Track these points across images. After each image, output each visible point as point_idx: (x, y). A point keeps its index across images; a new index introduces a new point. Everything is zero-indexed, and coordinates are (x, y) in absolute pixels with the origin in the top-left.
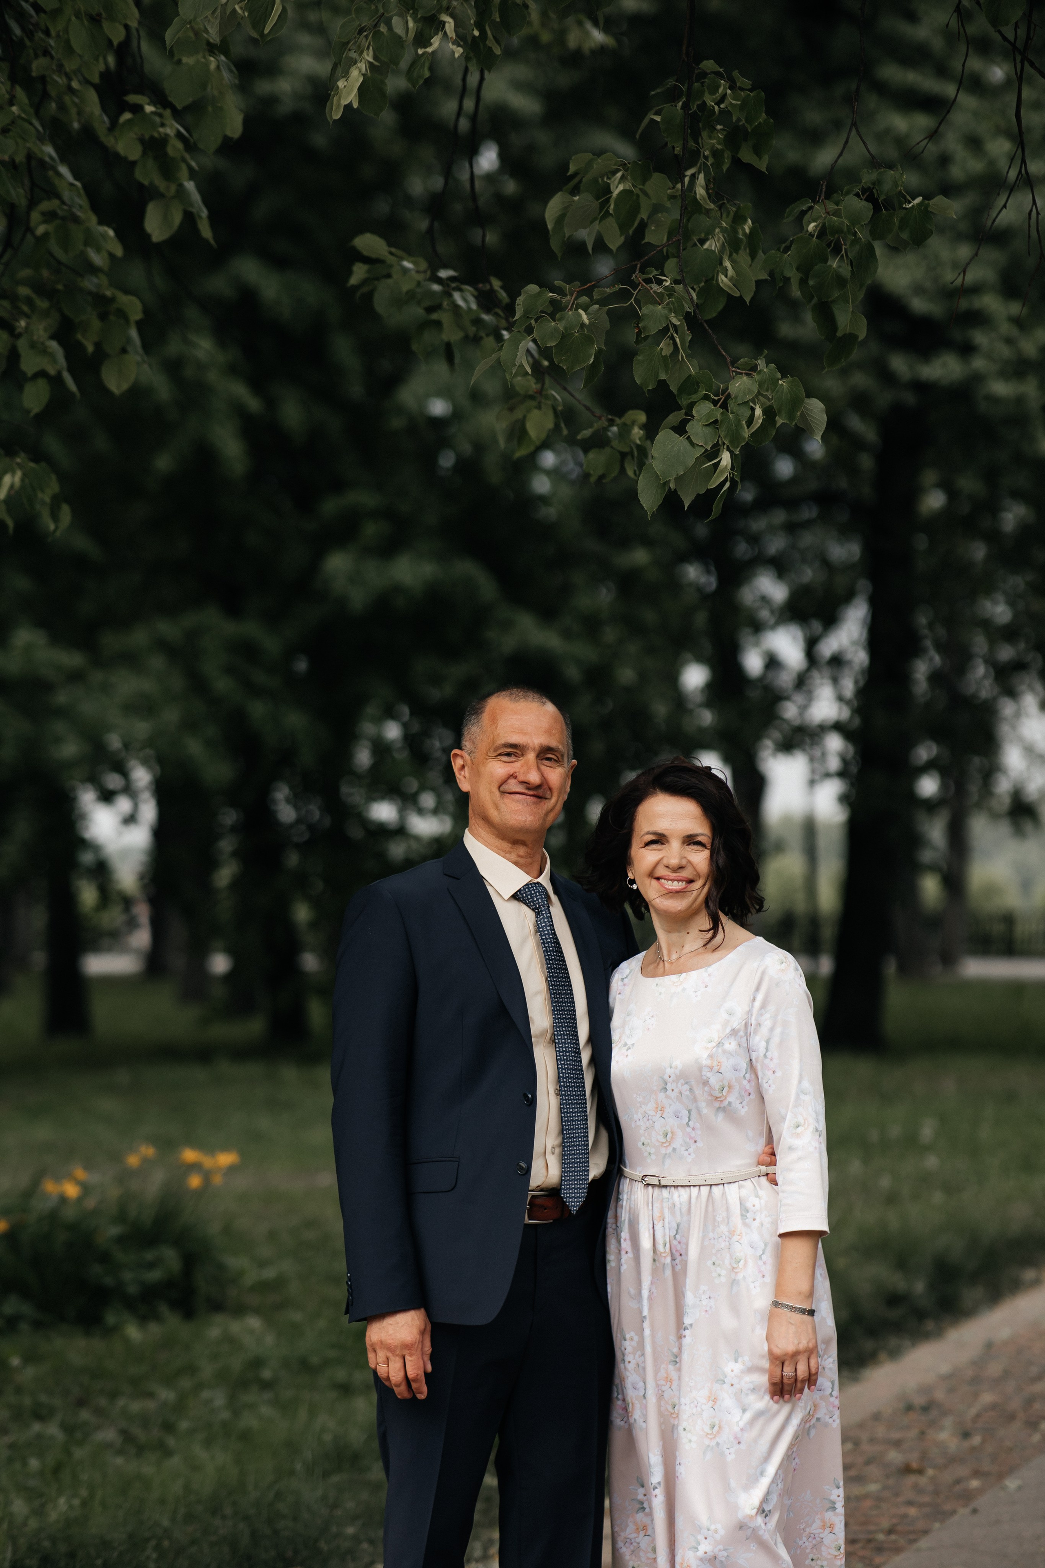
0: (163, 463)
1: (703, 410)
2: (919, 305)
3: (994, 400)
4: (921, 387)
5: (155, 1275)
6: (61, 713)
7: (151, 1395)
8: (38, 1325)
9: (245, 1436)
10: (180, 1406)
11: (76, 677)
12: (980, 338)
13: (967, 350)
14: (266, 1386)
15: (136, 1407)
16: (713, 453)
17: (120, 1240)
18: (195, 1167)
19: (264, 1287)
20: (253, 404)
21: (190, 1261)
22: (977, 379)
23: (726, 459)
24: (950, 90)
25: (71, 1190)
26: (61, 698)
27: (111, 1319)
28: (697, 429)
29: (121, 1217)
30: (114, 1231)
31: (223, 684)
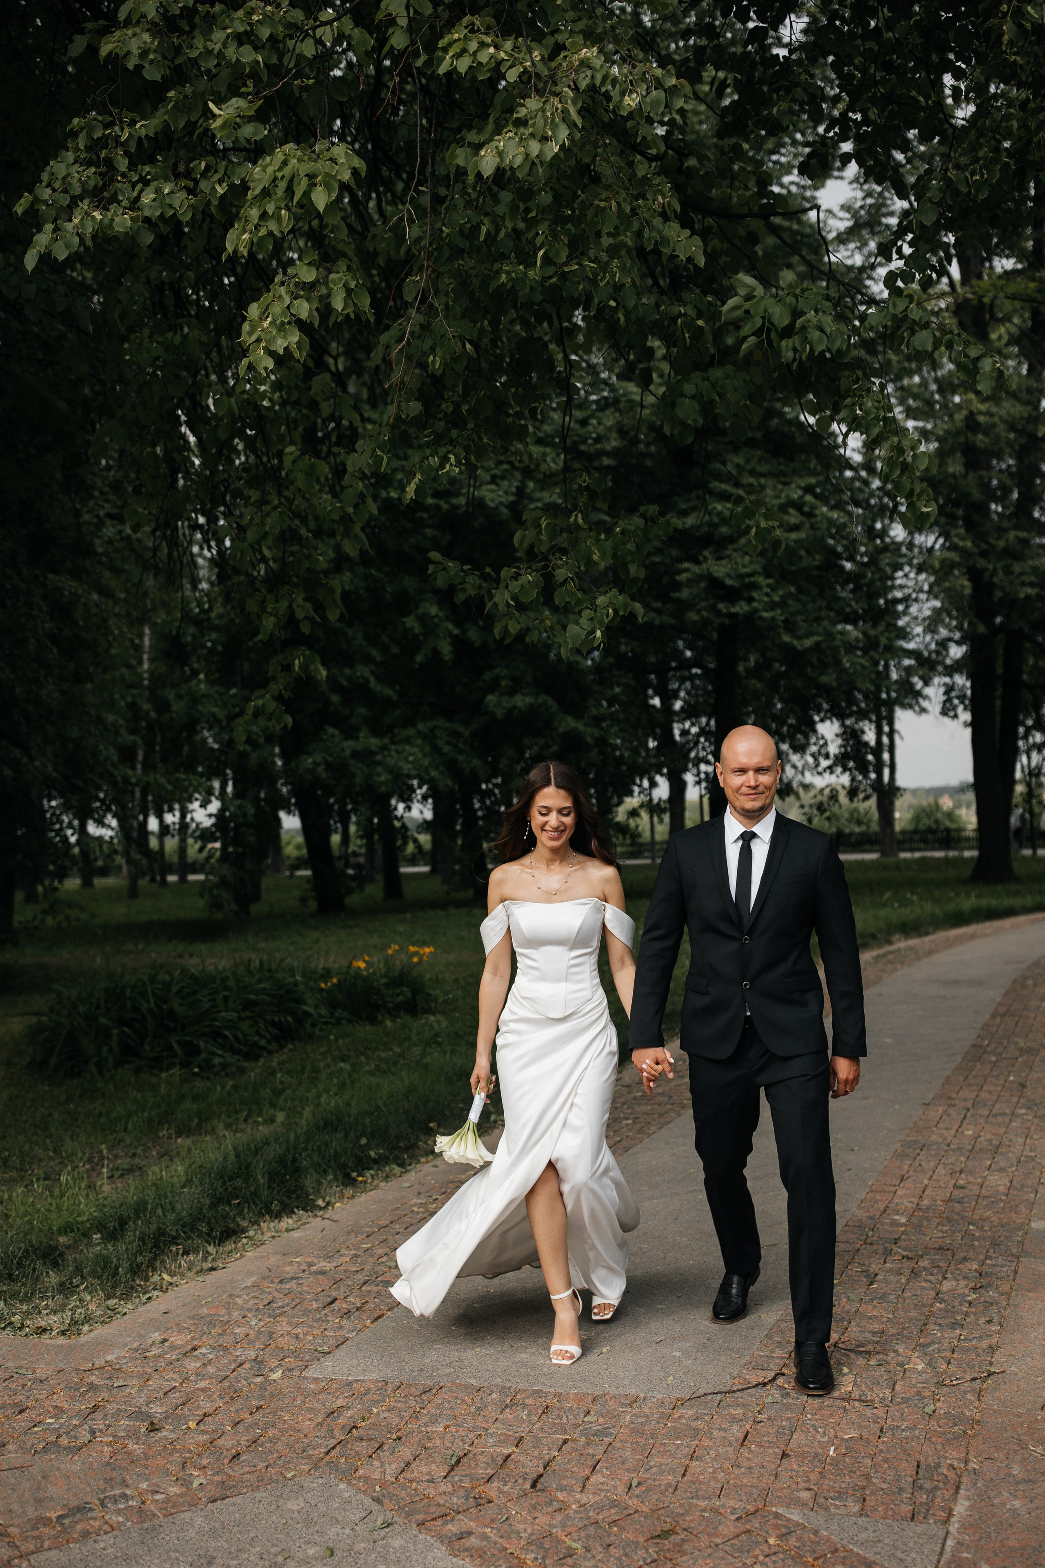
0: (419, 658)
1: (586, 613)
2: (729, 582)
3: (762, 619)
4: (734, 616)
5: (400, 999)
6: (379, 763)
7: (391, 1049)
8: (350, 1021)
9: (426, 1067)
10: (402, 1055)
11: (385, 748)
12: (755, 594)
13: (750, 600)
14: (439, 1044)
15: (383, 1055)
16: (593, 632)
17: (387, 985)
18: (415, 954)
19: (446, 1002)
20: (456, 632)
21: (415, 993)
22: (755, 611)
23: (598, 633)
24: (741, 492)
25: (362, 965)
26: (379, 758)
27: (380, 1018)
28: (584, 621)
29: (386, 975)
30: (383, 981)
31: (446, 749)
